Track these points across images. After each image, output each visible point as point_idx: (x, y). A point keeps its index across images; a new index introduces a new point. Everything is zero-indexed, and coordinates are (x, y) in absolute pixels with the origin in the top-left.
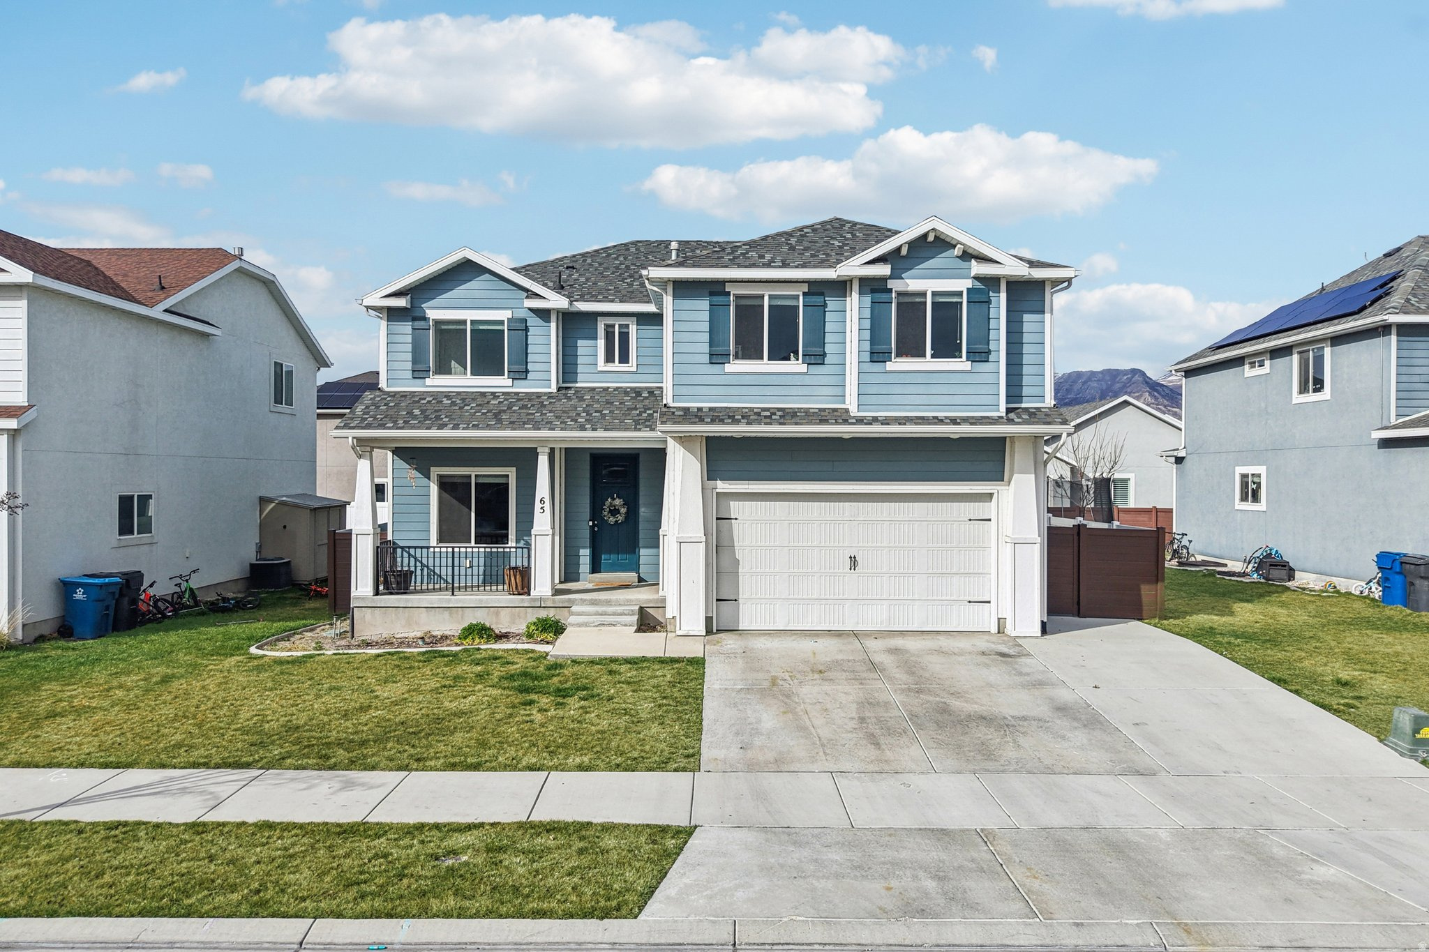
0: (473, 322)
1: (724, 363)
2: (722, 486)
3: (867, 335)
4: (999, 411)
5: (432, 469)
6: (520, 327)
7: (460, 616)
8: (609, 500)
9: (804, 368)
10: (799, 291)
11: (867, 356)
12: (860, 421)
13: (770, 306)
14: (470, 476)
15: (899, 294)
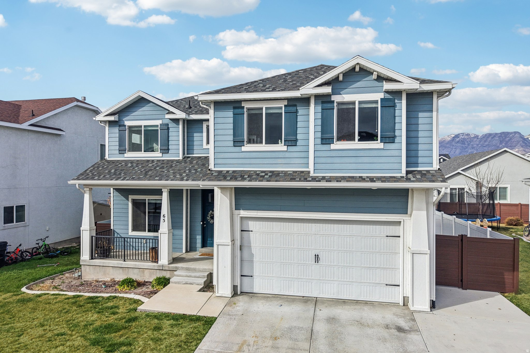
0: (145, 126)
1: (241, 146)
2: (243, 213)
3: (319, 128)
5: (130, 196)
6: (166, 128)
7: (127, 272)
8: (211, 211)
9: (285, 148)
10: (282, 104)
11: (319, 141)
13: (266, 114)
14: (145, 200)
15: (339, 104)
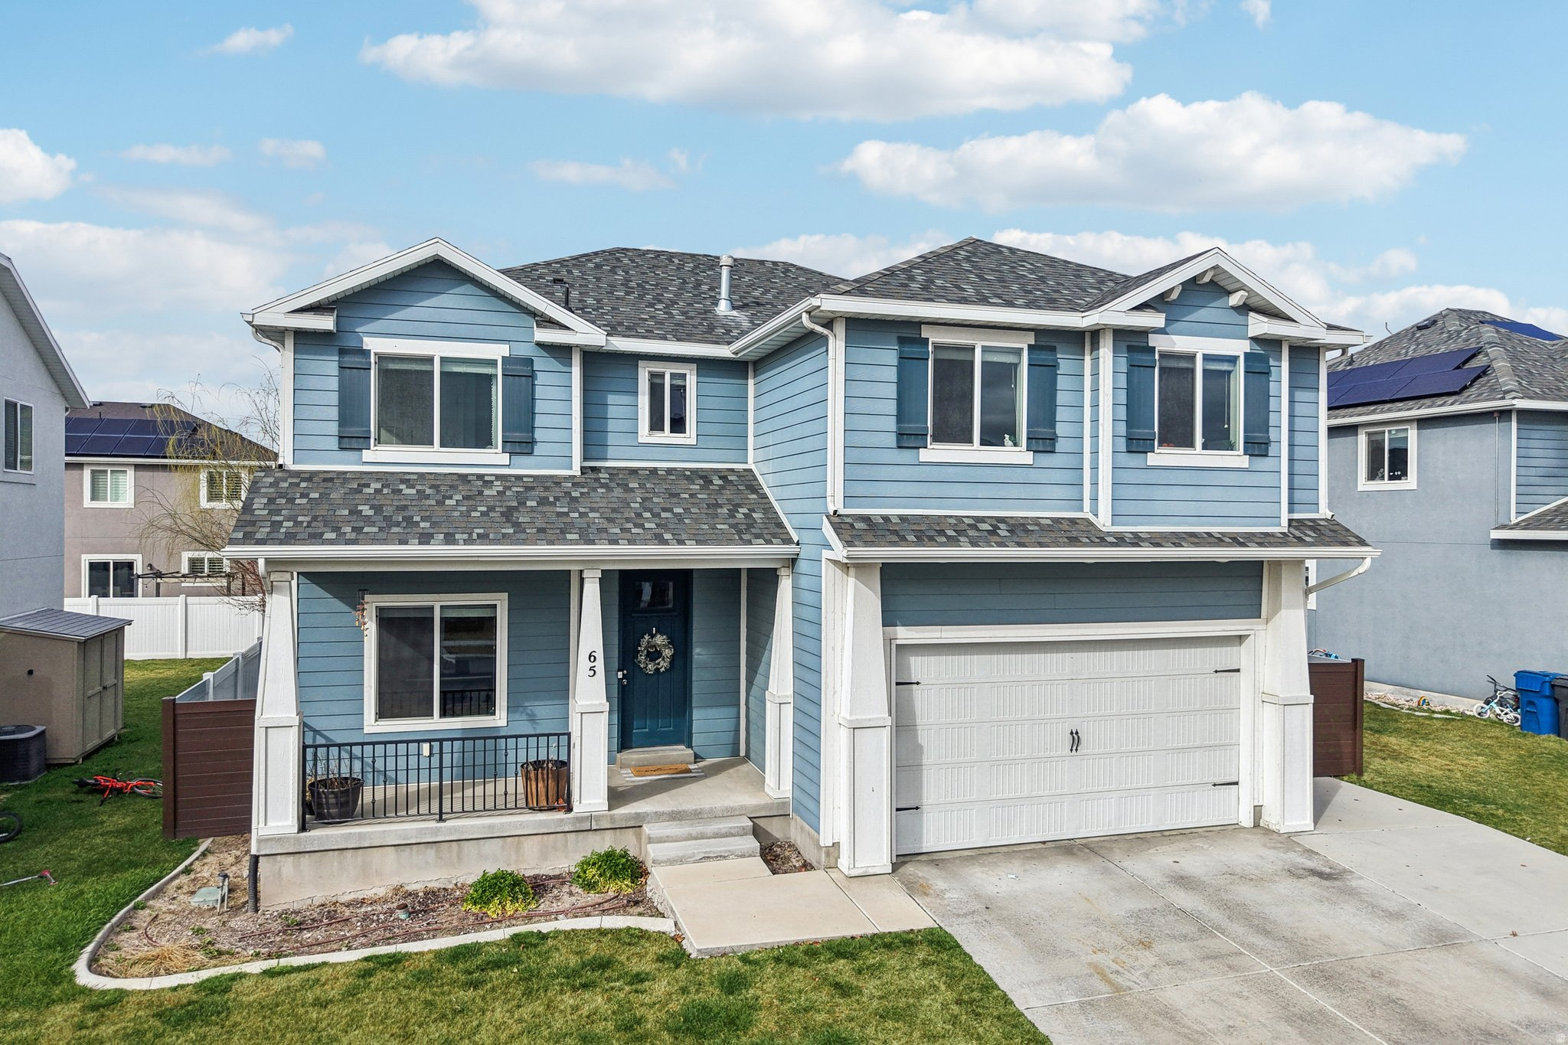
0: (443, 360)
1: (918, 448)
2: (905, 634)
3: (1122, 413)
4: (1280, 525)
5: (367, 598)
6: (521, 372)
7: (454, 854)
8: (647, 637)
9: (1028, 458)
10: (1023, 342)
11: (1122, 444)
12: (1120, 540)
13: (984, 363)
14: (432, 608)
15: (1164, 356)
